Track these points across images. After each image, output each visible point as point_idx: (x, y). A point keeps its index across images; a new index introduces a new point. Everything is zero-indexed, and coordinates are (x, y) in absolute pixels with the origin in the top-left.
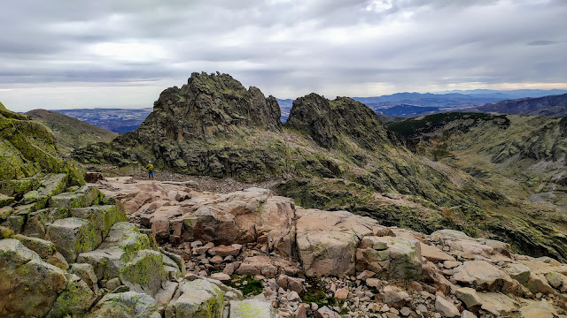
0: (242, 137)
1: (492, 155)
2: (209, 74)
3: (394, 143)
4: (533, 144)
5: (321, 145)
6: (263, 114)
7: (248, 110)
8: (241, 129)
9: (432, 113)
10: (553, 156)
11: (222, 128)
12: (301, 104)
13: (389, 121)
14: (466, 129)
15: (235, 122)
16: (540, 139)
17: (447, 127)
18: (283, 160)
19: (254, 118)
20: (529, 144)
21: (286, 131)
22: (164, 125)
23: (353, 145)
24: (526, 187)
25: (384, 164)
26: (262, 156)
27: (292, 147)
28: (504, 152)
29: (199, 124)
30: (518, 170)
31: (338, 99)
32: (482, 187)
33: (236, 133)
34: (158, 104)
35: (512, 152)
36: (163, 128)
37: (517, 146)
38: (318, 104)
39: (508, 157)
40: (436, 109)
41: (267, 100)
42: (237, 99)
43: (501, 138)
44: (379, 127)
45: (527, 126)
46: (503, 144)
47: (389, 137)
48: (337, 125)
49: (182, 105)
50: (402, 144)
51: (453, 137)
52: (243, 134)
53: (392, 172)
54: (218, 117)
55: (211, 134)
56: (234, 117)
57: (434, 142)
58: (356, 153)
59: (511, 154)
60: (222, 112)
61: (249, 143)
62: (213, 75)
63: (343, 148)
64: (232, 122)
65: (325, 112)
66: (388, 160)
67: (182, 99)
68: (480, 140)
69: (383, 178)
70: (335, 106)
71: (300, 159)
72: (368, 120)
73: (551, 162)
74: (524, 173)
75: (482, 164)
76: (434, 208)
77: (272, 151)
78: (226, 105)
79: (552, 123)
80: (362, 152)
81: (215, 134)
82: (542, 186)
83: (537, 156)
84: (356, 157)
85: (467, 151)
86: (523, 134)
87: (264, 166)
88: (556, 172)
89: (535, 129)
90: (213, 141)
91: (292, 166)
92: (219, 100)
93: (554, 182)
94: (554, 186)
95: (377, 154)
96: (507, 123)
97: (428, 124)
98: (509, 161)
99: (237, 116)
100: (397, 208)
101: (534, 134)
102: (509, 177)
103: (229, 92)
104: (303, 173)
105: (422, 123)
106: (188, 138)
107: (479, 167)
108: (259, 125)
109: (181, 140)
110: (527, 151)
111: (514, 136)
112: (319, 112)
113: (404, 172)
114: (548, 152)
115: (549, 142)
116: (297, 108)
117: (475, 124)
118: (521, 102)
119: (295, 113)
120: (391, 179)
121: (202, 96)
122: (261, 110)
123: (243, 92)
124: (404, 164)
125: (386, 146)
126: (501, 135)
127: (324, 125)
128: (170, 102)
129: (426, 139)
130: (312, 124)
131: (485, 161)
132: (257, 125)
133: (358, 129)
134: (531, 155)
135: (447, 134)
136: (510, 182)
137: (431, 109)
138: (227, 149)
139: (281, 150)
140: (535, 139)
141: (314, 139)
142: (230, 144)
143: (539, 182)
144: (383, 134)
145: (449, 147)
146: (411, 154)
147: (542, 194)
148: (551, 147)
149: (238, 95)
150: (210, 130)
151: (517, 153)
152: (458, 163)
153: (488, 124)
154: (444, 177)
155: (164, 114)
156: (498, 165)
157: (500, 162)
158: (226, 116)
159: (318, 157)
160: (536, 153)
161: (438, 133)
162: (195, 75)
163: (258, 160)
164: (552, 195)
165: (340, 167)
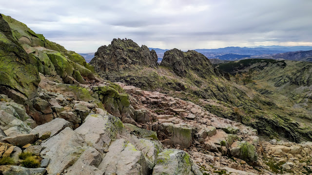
0: (137, 70)
1: (275, 82)
2: (122, 39)
3: (217, 75)
4: (297, 77)
5: (178, 75)
6: (148, 59)
7: (140, 57)
8: (137, 67)
9: (246, 58)
10: (308, 84)
11: (127, 66)
12: (169, 54)
13: (221, 62)
14: (262, 68)
15: (134, 63)
16: (301, 74)
17: (252, 67)
18: (156, 82)
19: (143, 62)
20: (295, 77)
21: (160, 68)
22: (99, 64)
23: (195, 76)
24: (292, 100)
25: (211, 85)
26: (146, 80)
27: (162, 76)
28: (281, 81)
29: (116, 64)
30: (288, 90)
31: (189, 51)
32: (263, 99)
33: (134, 68)
34: (97, 54)
35: (286, 81)
36: (99, 65)
37: (289, 78)
38: (177, 54)
39: (283, 84)
40: (249, 56)
41: (151, 52)
42: (135, 51)
43: (280, 73)
44: (210, 66)
45: (295, 67)
46: (281, 76)
47: (215, 72)
48: (187, 65)
49: (108, 54)
50: (222, 75)
51: (255, 72)
52: (138, 69)
53: (215, 90)
54: (125, 61)
55: (122, 68)
56: (133, 61)
57: (244, 75)
58: (196, 80)
59: (285, 82)
60: (128, 58)
61: (140, 73)
62: (123, 40)
63: (190, 77)
64: (132, 63)
65: (181, 58)
66: (213, 84)
67: (108, 52)
68: (269, 74)
69: (210, 93)
70: (186, 55)
71: (165, 81)
72: (204, 62)
73: (306, 87)
74: (292, 92)
75: (269, 87)
76: (229, 107)
77: (151, 77)
78: (129, 55)
79: (308, 66)
80: (200, 79)
81: (124, 69)
82: (300, 100)
83: (299, 84)
84: (196, 82)
85: (262, 80)
86: (293, 71)
87: (147, 85)
88: (309, 92)
89: (300, 69)
90: (122, 72)
91: (161, 85)
92: (126, 52)
93: (307, 97)
94: (307, 100)
95: (207, 80)
96: (285, 65)
97: (241, 64)
98: (284, 86)
99: (135, 60)
100: (210, 106)
101: (298, 71)
102: (283, 94)
103: (131, 48)
104: (166, 88)
105: (238, 64)
106: (111, 70)
107: (267, 89)
108: (146, 64)
109: (107, 71)
110: (294, 80)
111: (288, 72)
112: (178, 58)
113: (222, 90)
114: (305, 81)
115: (306, 76)
116: (166, 56)
117: (267, 65)
118: (296, 53)
119: (165, 58)
120: (214, 93)
121: (118, 50)
122: (148, 57)
123: (138, 48)
124: (222, 86)
125: (213, 76)
126: (281, 71)
127: (180, 65)
128: (102, 53)
129: (240, 73)
130: (174, 64)
131: (271, 85)
132: (144, 65)
133: (198, 67)
134: (296, 83)
135: (251, 70)
136: (284, 97)
137: (246, 56)
138: (129, 76)
139: (156, 77)
140: (298, 74)
141: (175, 72)
142: (131, 74)
143: (299, 97)
144: (212, 70)
145: (252, 78)
146: (226, 81)
147: (301, 104)
148: (307, 79)
149: (135, 49)
150: (121, 67)
151: (288, 81)
152: (256, 86)
153: (274, 65)
154: (243, 93)
155: (99, 59)
156: (278, 88)
157: (279, 86)
158: (130, 60)
159: (174, 81)
160: (299, 81)
161: (247, 70)
162: (115, 40)
163: (144, 82)
164: (305, 104)
165: (185, 86)
